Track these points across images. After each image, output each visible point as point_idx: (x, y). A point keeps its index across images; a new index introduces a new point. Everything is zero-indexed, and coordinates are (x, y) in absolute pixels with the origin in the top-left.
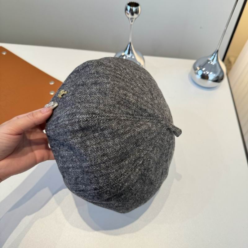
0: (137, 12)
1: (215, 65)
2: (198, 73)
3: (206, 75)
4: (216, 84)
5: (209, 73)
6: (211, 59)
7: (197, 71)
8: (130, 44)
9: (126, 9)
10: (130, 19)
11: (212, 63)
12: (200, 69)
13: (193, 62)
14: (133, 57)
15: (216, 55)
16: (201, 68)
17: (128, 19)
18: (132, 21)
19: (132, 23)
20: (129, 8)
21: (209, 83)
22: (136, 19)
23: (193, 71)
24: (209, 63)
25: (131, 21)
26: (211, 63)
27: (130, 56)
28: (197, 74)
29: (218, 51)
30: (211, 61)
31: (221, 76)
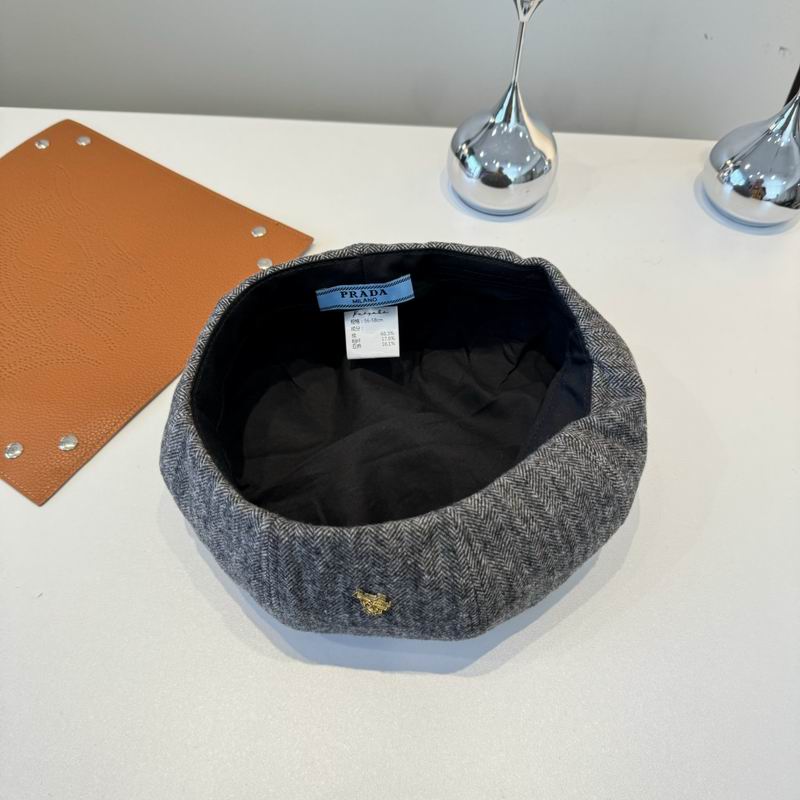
2: (732, 180)
3: (756, 183)
4: (787, 213)
5: (766, 178)
7: (725, 174)
8: (515, 88)
11: (779, 141)
12: (735, 168)
13: (713, 143)
14: (521, 135)
16: (739, 163)
18: (525, 12)
19: (524, 18)
21: (765, 210)
24: (770, 140)
25: (521, 12)
27: (510, 130)
28: (727, 180)
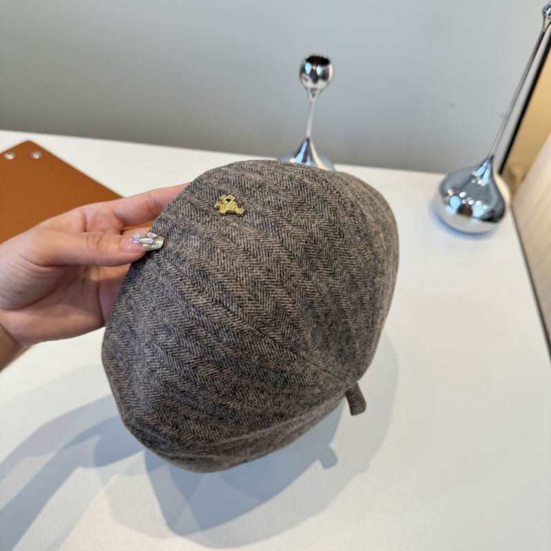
0: (325, 76)
1: (487, 187)
2: (451, 202)
3: (467, 207)
4: (488, 226)
5: (474, 204)
6: (477, 174)
7: (447, 199)
8: (308, 140)
9: (303, 70)
10: (309, 91)
11: (479, 182)
12: (455, 195)
13: (440, 178)
15: (489, 167)
16: (457, 192)
17: (305, 91)
18: (314, 96)
19: (314, 100)
20: (308, 67)
21: (474, 224)
22: (322, 90)
23: (440, 198)
24: (473, 181)
25: (310, 95)
26: (477, 181)
28: (448, 203)
29: (492, 159)
30: (478, 178)
31: (498, 209)
